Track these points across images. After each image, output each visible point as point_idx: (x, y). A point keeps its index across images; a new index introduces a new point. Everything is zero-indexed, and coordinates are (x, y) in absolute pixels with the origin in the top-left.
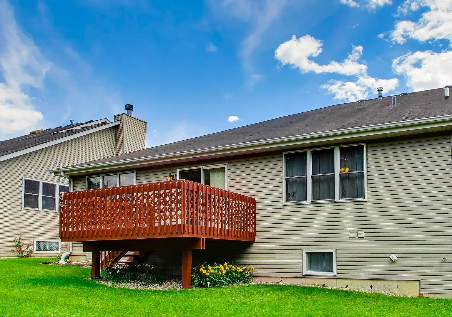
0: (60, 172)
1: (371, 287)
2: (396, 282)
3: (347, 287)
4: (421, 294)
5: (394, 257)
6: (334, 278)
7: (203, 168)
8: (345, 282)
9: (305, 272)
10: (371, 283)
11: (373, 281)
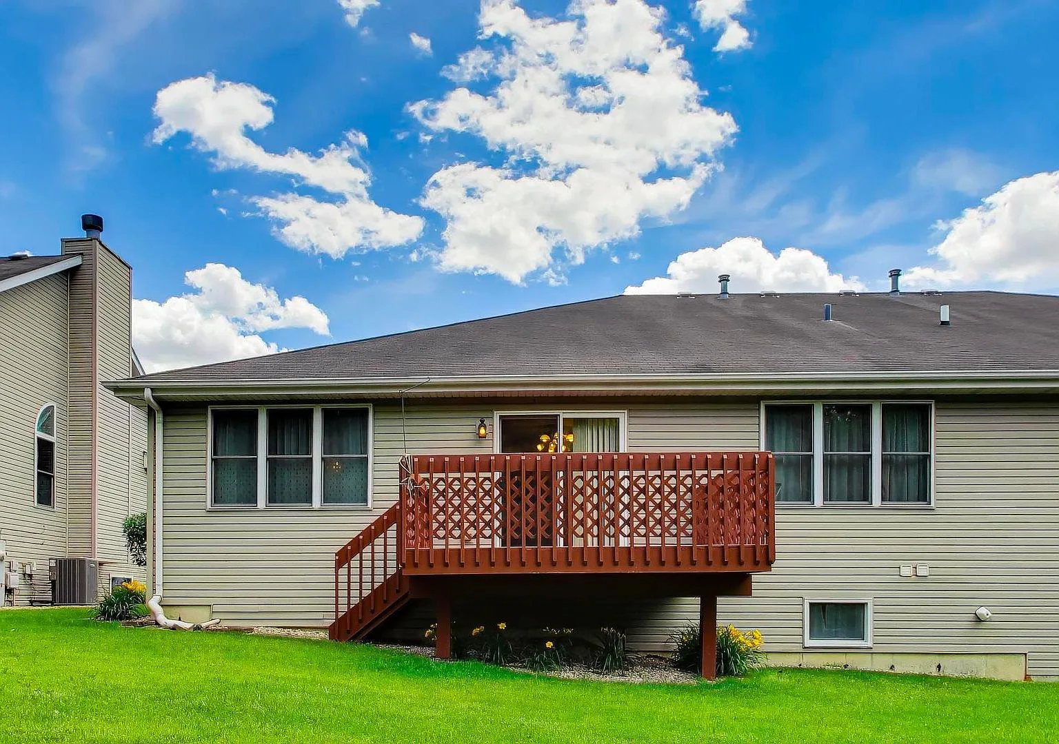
0: (142, 390)
1: (939, 667)
2: (984, 657)
3: (892, 667)
4: (1027, 677)
5: (983, 611)
6: (869, 651)
7: (564, 414)
8: (889, 660)
9: (809, 643)
10: (938, 660)
11: (941, 657)
